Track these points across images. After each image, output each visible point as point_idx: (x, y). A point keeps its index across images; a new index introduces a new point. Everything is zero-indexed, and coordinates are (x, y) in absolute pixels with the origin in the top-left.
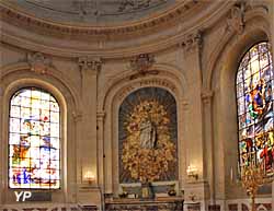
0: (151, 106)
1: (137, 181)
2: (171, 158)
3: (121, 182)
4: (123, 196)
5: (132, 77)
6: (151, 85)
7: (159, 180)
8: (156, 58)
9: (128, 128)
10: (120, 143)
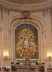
0: (28, 31)
1: (22, 58)
2: (35, 51)
3: (16, 58)
4: (18, 63)
5: (21, 19)
6: (28, 23)
7: (31, 58)
8: (31, 13)
9: (19, 38)
10: (16, 43)
